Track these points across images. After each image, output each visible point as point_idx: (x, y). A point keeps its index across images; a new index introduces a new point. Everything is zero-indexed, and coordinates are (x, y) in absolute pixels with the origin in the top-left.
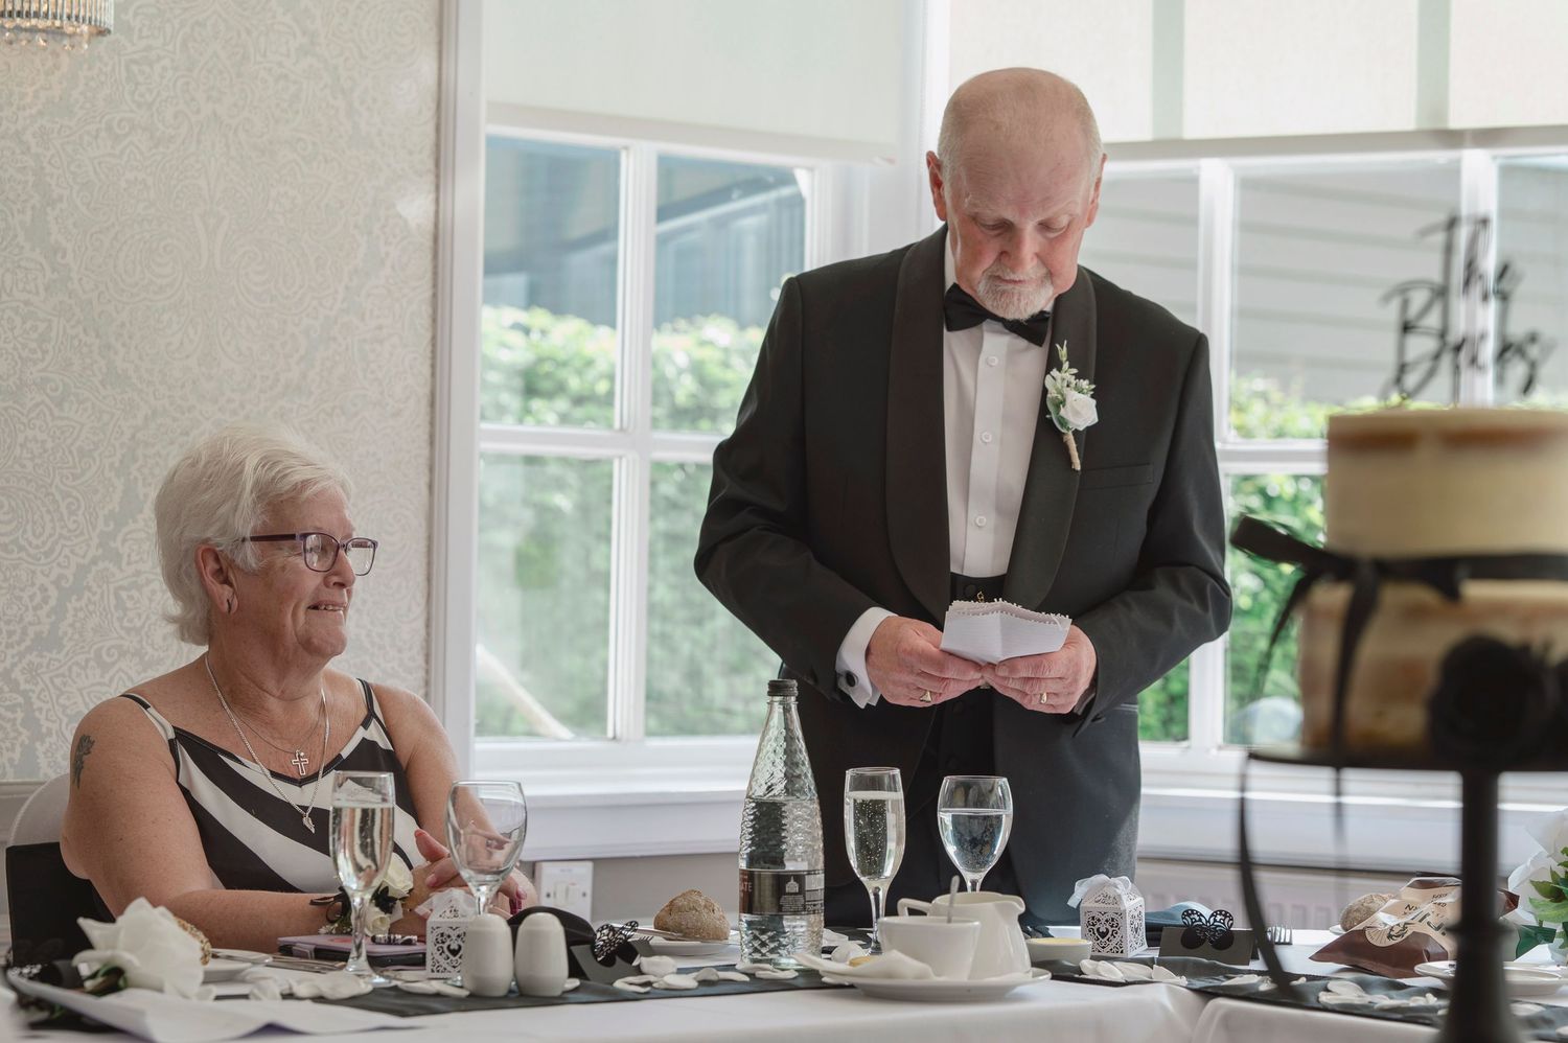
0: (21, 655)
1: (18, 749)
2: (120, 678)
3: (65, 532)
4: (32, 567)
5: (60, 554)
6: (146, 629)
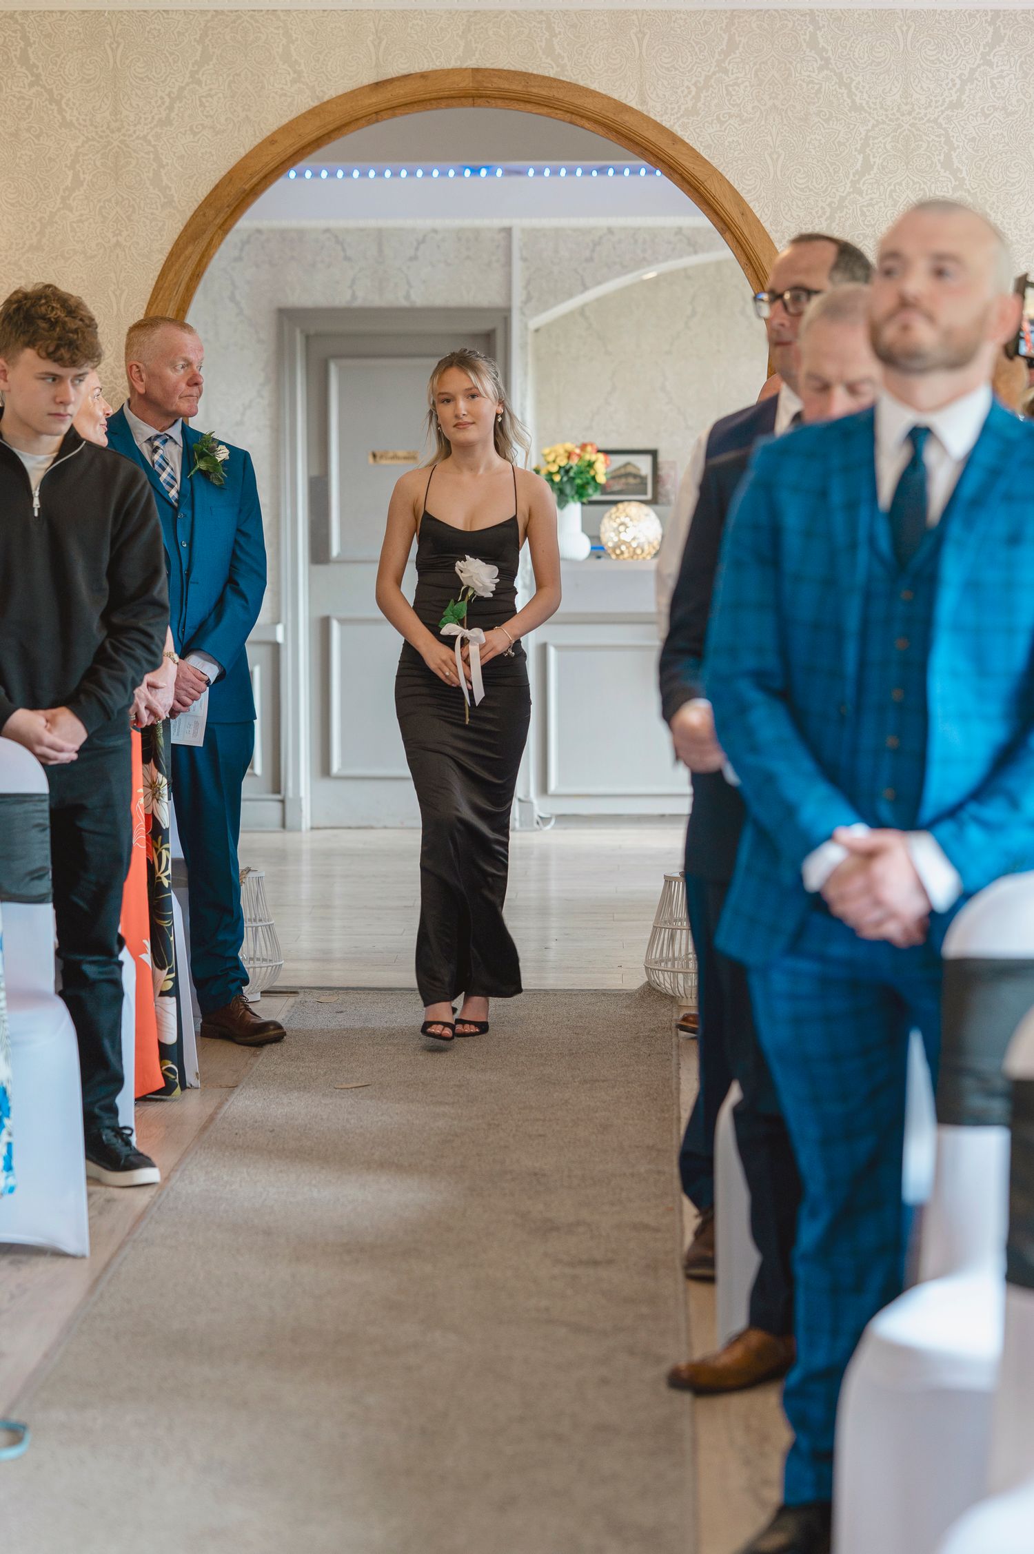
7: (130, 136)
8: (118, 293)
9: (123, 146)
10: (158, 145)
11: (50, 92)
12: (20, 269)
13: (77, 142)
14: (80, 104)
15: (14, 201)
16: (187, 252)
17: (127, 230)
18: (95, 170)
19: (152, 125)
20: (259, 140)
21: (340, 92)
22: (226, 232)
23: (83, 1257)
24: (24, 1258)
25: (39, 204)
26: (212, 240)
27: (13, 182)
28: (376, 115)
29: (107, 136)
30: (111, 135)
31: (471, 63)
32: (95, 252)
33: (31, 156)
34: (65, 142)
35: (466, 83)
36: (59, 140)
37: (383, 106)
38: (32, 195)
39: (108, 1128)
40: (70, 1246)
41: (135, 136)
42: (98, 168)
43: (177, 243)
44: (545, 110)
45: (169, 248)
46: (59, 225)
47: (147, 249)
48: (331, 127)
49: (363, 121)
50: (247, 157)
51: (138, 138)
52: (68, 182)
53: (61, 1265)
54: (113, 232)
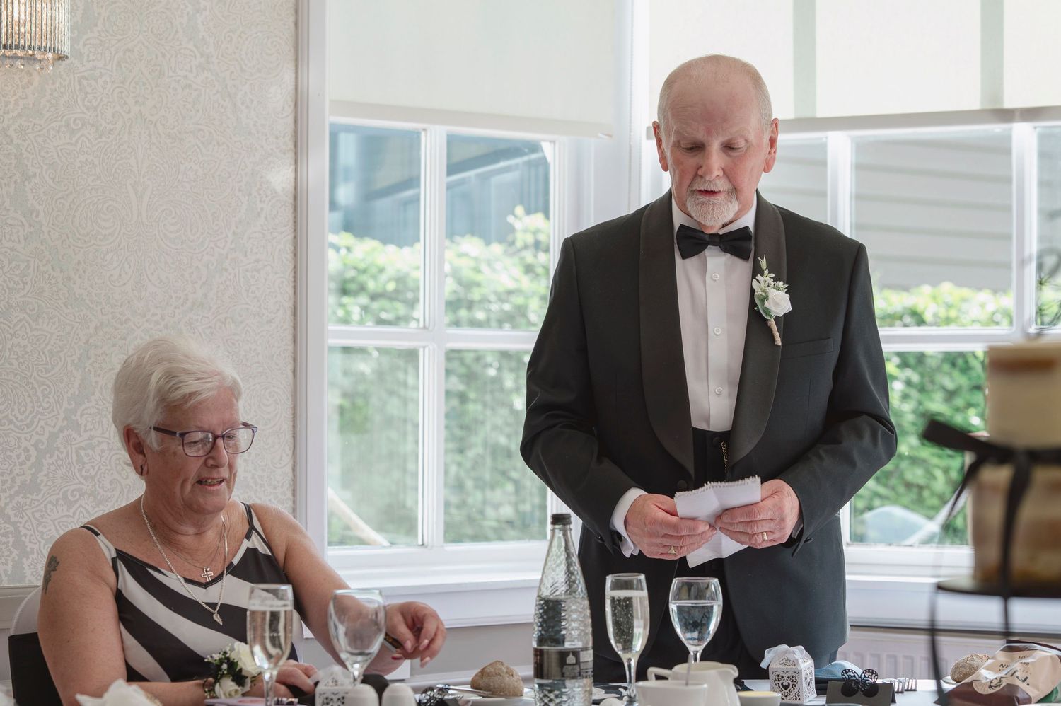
0: (12, 497)
1: (10, 563)
2: (81, 512)
3: (40, 409)
4: (19, 435)
5: (37, 425)
6: (98, 476)
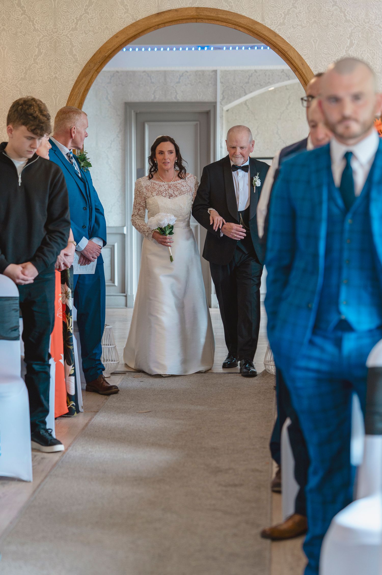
7: (61, 34)
8: (56, 97)
9: (58, 39)
10: (72, 38)
11: (29, 17)
12: (17, 87)
13: (40, 37)
14: (41, 22)
15: (15, 60)
16: (83, 81)
17: (59, 72)
18: (46, 48)
19: (69, 30)
20: (111, 36)
21: (144, 17)
22: (98, 73)
23: (30, 482)
24: (6, 482)
25: (25, 62)
26: (93, 76)
27: (15, 53)
28: (158, 26)
29: (52, 35)
30: (53, 34)
31: (196, 5)
32: (47, 81)
33: (21, 42)
34: (35, 37)
35: (193, 13)
36: (33, 36)
37: (160, 23)
38: (22, 58)
39: (43, 429)
40: (25, 477)
41: (62, 35)
42: (48, 47)
43: (79, 77)
44: (225, 24)
45: (76, 79)
46: (33, 70)
47: (67, 79)
48: (140, 31)
49: (152, 29)
50: (106, 42)
51: (64, 35)
52: (36, 53)
53: (21, 485)
54: (54, 73)
